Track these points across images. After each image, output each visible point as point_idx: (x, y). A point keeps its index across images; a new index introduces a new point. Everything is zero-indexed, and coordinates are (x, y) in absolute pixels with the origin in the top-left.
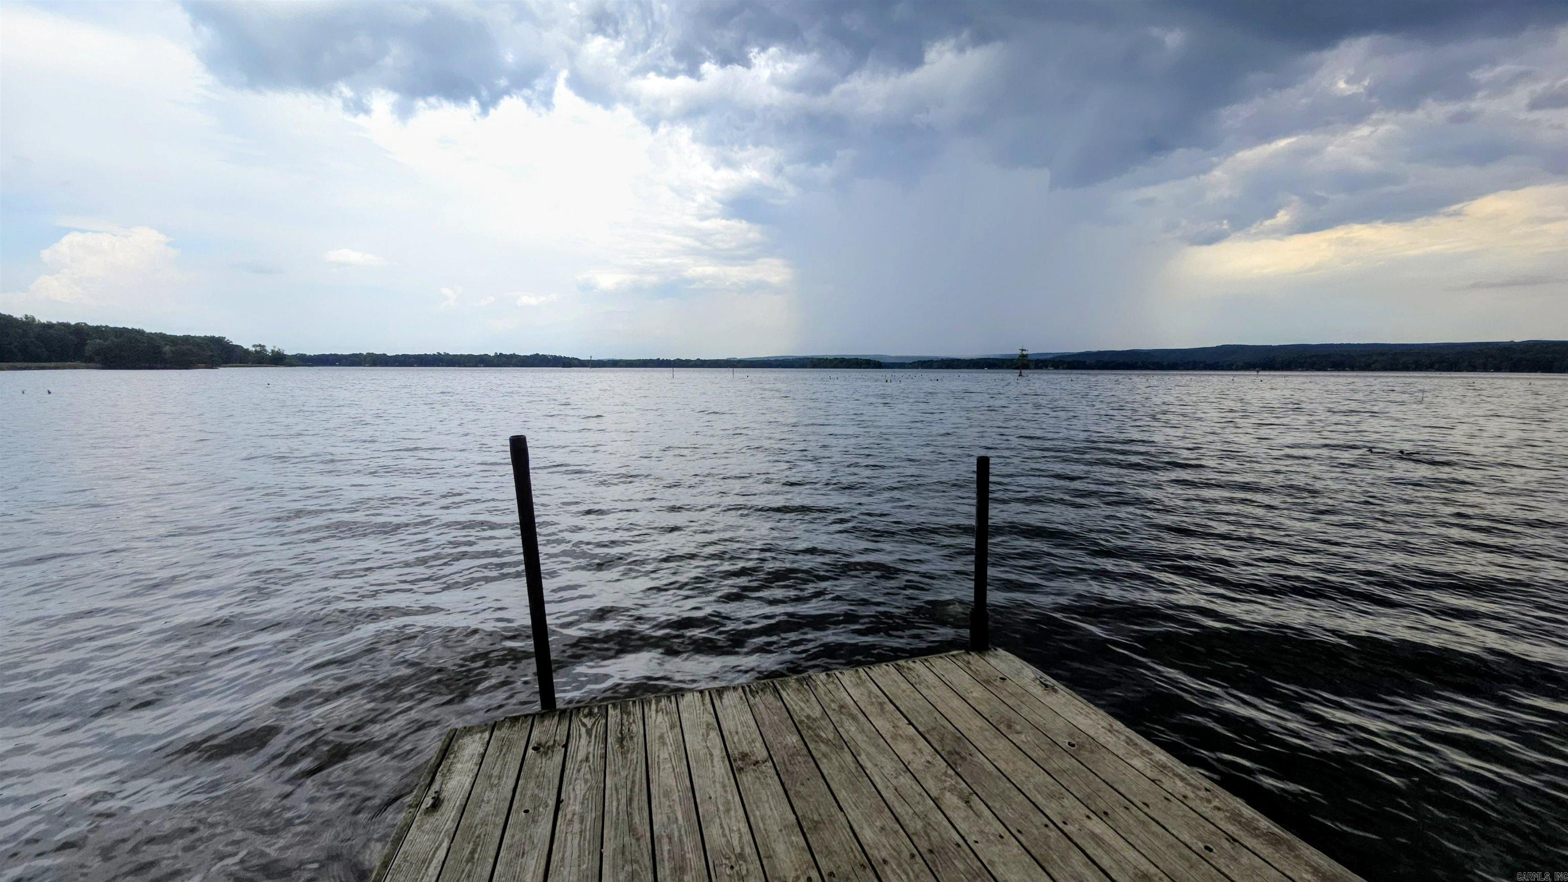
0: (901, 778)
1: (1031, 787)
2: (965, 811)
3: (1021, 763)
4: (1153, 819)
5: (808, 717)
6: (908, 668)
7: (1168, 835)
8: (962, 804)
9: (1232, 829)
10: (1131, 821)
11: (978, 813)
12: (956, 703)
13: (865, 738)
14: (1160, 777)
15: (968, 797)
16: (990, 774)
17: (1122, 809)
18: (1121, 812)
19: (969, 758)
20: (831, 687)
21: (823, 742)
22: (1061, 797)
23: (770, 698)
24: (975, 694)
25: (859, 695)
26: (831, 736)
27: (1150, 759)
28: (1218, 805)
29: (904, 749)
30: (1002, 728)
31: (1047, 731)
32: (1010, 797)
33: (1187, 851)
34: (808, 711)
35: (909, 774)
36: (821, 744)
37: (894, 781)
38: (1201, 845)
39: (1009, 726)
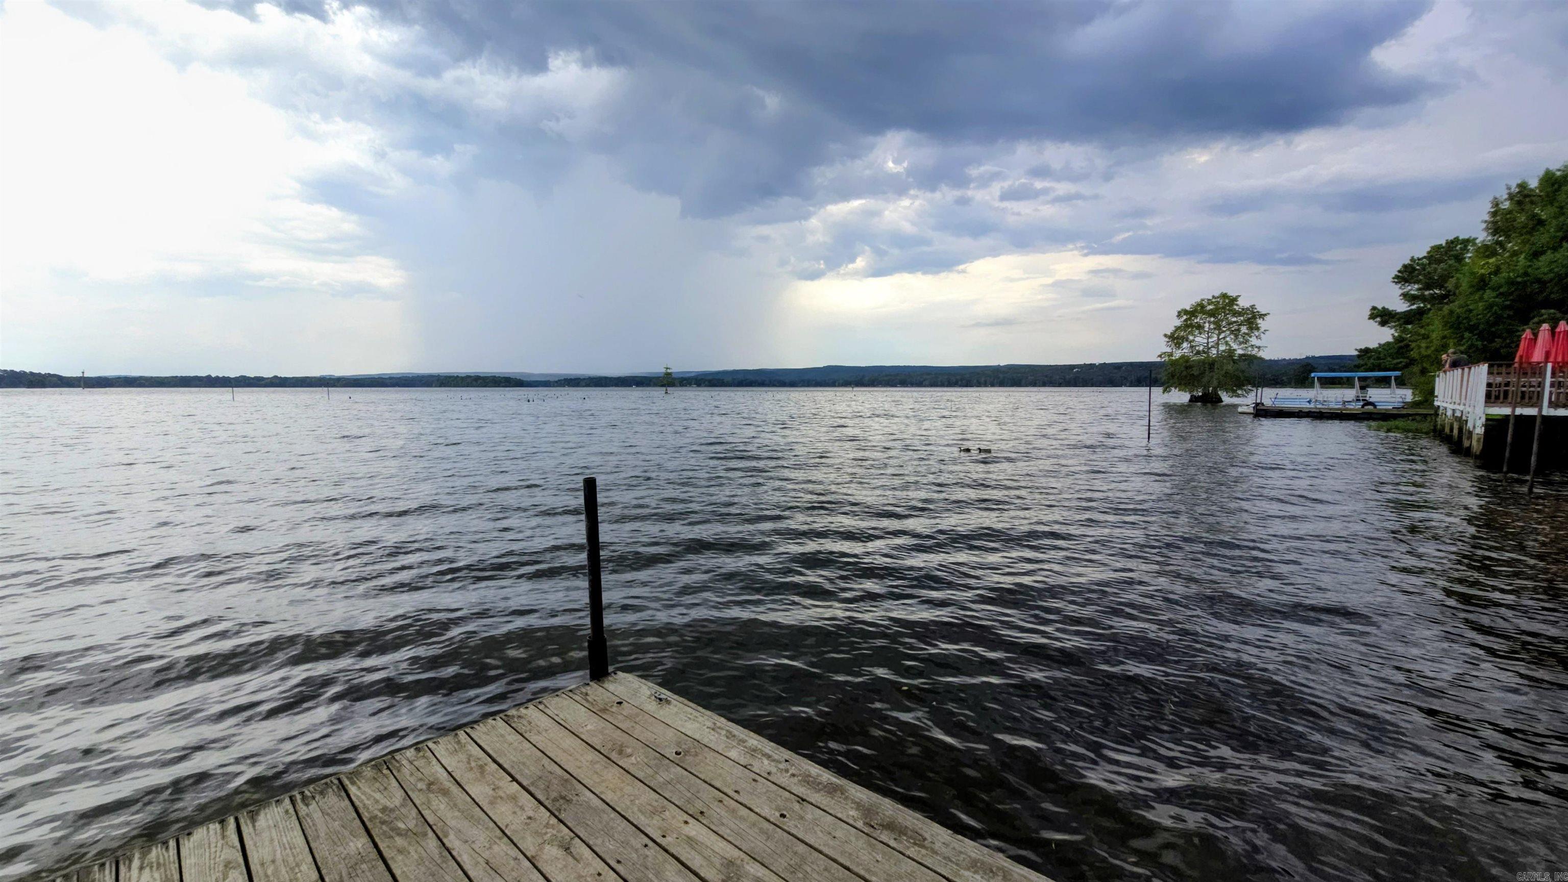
0: (495, 847)
1: (636, 809)
2: (564, 860)
3: (629, 788)
4: (741, 804)
5: (384, 810)
6: (519, 717)
7: (753, 814)
8: (560, 853)
9: (801, 790)
10: (723, 813)
11: (578, 857)
12: (570, 742)
13: (457, 814)
14: (751, 762)
15: (569, 843)
16: (595, 810)
17: (716, 803)
18: (715, 806)
19: (575, 799)
20: (419, 763)
21: (399, 834)
22: (664, 809)
23: (333, 800)
24: (589, 727)
25: (454, 764)
26: (411, 824)
27: (745, 747)
28: (794, 772)
29: (503, 813)
30: (614, 756)
31: (658, 746)
32: (612, 828)
33: (766, 825)
34: (385, 802)
35: (505, 839)
36: (397, 838)
37: (486, 855)
38: (778, 814)
39: (621, 752)
